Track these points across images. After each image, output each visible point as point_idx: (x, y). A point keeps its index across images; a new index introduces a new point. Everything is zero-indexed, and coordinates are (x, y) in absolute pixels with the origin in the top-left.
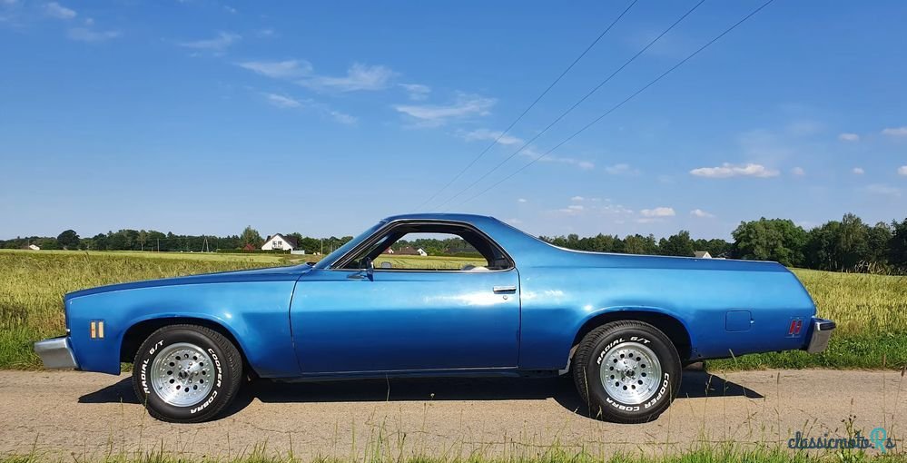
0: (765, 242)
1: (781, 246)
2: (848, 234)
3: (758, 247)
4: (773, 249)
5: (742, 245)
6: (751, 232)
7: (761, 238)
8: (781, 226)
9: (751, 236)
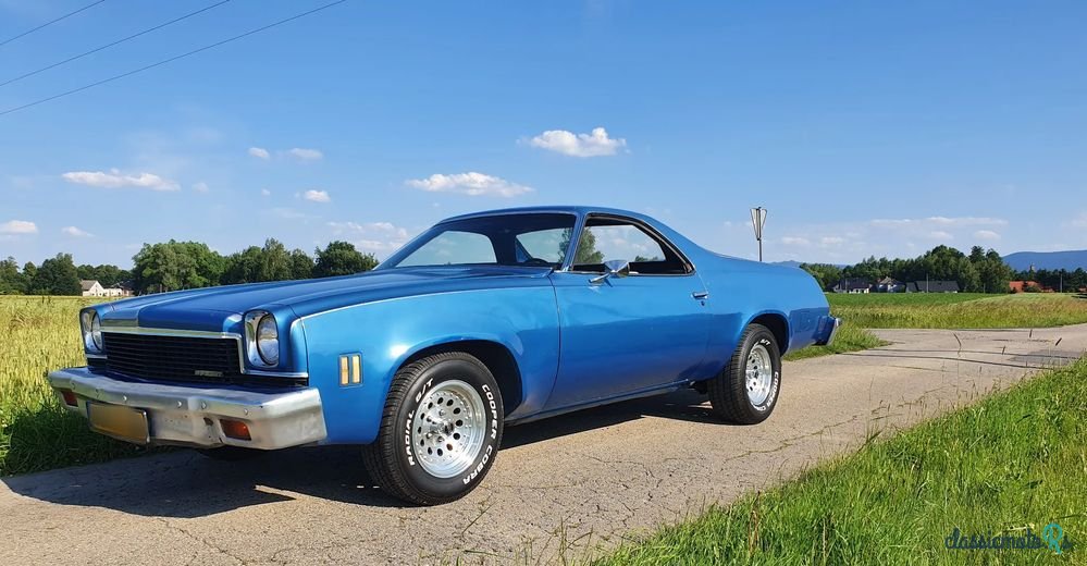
0: (176, 268)
1: (194, 274)
2: (271, 261)
3: (168, 275)
4: (185, 277)
5: (147, 272)
6: (158, 257)
7: (171, 264)
8: (195, 250)
9: (159, 262)
